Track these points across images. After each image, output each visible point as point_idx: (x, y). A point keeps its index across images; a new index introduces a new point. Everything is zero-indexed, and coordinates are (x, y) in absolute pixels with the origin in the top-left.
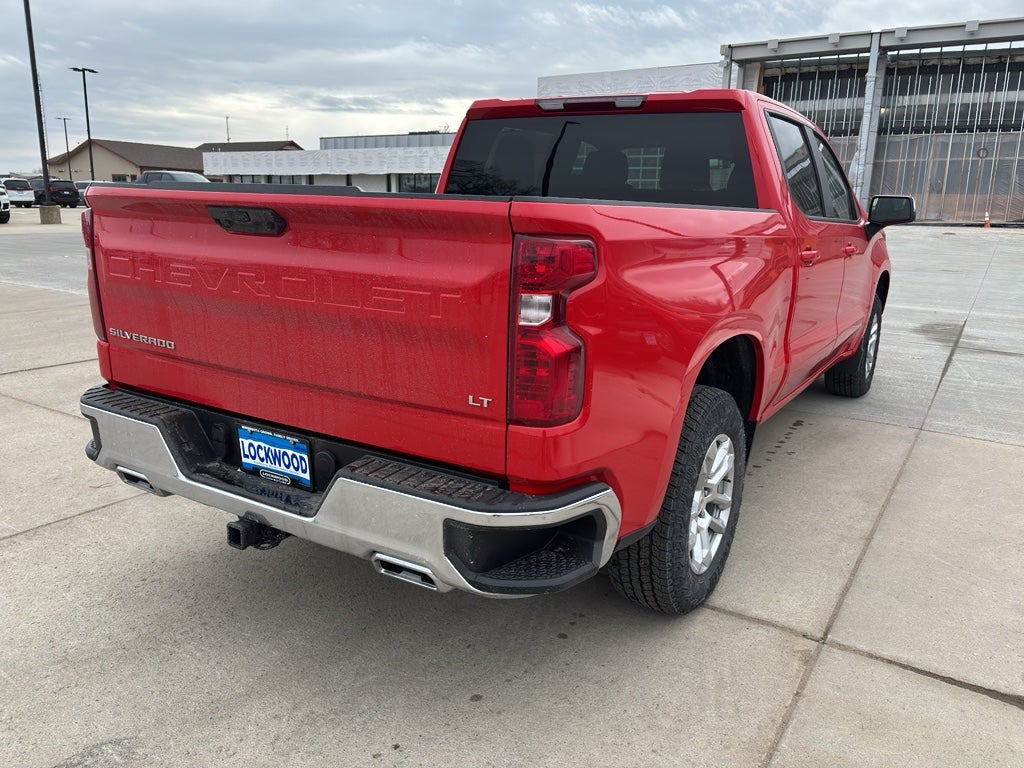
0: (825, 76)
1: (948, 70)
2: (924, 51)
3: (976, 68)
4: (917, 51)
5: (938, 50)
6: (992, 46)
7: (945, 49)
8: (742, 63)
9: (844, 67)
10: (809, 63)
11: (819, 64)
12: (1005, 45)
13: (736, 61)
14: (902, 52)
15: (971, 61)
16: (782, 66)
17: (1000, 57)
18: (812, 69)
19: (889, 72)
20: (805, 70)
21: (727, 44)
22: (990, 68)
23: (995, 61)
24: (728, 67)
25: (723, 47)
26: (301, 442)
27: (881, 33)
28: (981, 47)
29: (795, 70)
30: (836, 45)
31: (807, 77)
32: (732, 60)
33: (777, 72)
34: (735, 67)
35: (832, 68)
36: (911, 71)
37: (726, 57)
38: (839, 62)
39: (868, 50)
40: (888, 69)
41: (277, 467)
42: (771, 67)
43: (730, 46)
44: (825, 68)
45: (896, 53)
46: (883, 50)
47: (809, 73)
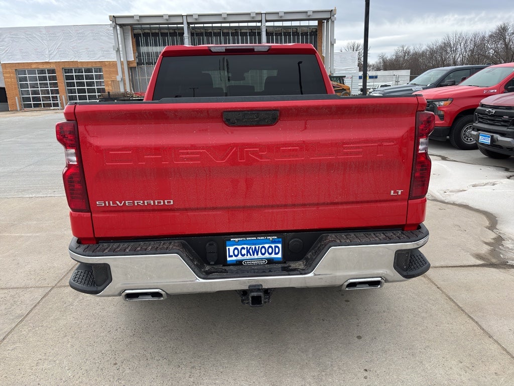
0: (164, 35)
1: (217, 34)
2: (205, 25)
3: (227, 34)
4: (202, 25)
5: (210, 25)
6: (232, 25)
7: (214, 25)
8: (121, 26)
9: (171, 31)
10: (155, 28)
11: (160, 29)
12: (237, 25)
13: (118, 25)
14: (196, 25)
15: (225, 31)
16: (142, 29)
17: (236, 30)
18: (157, 31)
19: (192, 34)
20: (154, 31)
21: (112, 15)
22: (233, 34)
23: (234, 31)
24: (115, 28)
25: (110, 16)
26: (278, 238)
27: (187, 16)
28: (227, 25)
29: (148, 31)
30: (167, 20)
31: (155, 35)
32: (116, 24)
33: (140, 32)
34: (118, 28)
35: (166, 31)
36: (201, 34)
37: (113, 22)
38: (169, 28)
39: (182, 23)
40: (191, 33)
41: (256, 256)
42: (137, 29)
43: (114, 16)
44: (163, 31)
45: (193, 25)
46: (189, 24)
47: (156, 33)
